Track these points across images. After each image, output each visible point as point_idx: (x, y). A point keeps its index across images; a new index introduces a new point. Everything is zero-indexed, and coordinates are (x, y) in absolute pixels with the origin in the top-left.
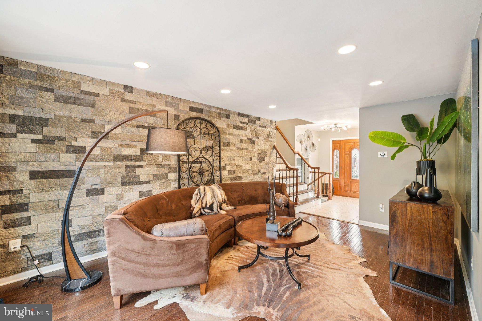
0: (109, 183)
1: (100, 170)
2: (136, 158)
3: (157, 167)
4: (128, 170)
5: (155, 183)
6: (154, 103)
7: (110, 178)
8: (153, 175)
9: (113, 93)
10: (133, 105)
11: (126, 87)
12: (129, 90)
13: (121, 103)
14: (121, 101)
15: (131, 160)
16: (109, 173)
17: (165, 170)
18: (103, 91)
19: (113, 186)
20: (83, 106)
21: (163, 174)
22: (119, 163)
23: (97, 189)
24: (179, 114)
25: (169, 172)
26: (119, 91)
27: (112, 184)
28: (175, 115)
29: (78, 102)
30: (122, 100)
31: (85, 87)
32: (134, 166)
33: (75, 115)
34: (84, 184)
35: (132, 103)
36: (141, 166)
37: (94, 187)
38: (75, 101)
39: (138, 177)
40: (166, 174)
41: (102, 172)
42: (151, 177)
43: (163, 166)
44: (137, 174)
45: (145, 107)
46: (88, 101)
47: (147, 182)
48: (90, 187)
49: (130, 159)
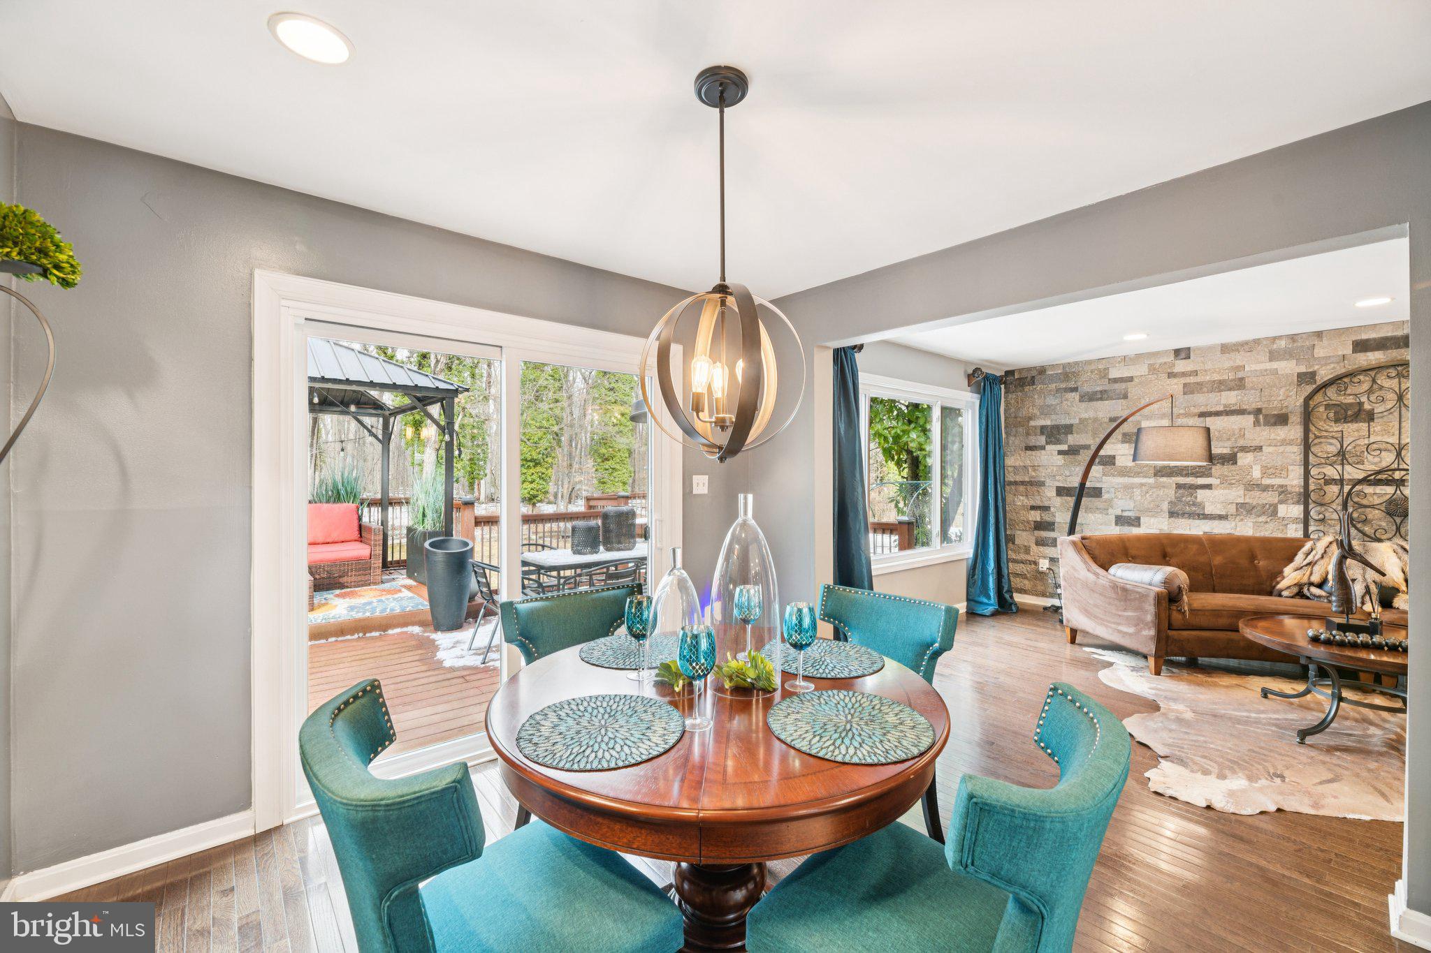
0: (1148, 510)
1: (1135, 490)
2: (1197, 472)
3: (1246, 489)
4: (1181, 491)
5: (1242, 520)
6: (1239, 363)
7: (1149, 503)
8: (1237, 504)
9: (1154, 369)
10: (1192, 380)
11: (1177, 352)
12: (1183, 355)
13: (1169, 381)
14: (1169, 377)
15: (1187, 475)
16: (1148, 495)
17: (1271, 497)
18: (1139, 370)
19: (1153, 516)
20: (1112, 399)
21: (1264, 506)
22: (1164, 479)
23: (1130, 517)
24: (1316, 368)
25: (1281, 502)
26: (1165, 363)
27: (1154, 511)
28: (1299, 375)
29: (1105, 396)
30: (1171, 375)
31: (1114, 374)
32: (1192, 485)
33: (1100, 415)
34: (1112, 507)
35: (1190, 376)
36: (1209, 487)
37: (1126, 514)
38: (1101, 396)
39: (1203, 507)
40: (1271, 505)
41: (1137, 492)
42: (1232, 509)
43: (1265, 488)
44: (1199, 500)
45: (1217, 377)
46: (1118, 391)
47: (1221, 517)
48: (1119, 513)
49: (1185, 472)
